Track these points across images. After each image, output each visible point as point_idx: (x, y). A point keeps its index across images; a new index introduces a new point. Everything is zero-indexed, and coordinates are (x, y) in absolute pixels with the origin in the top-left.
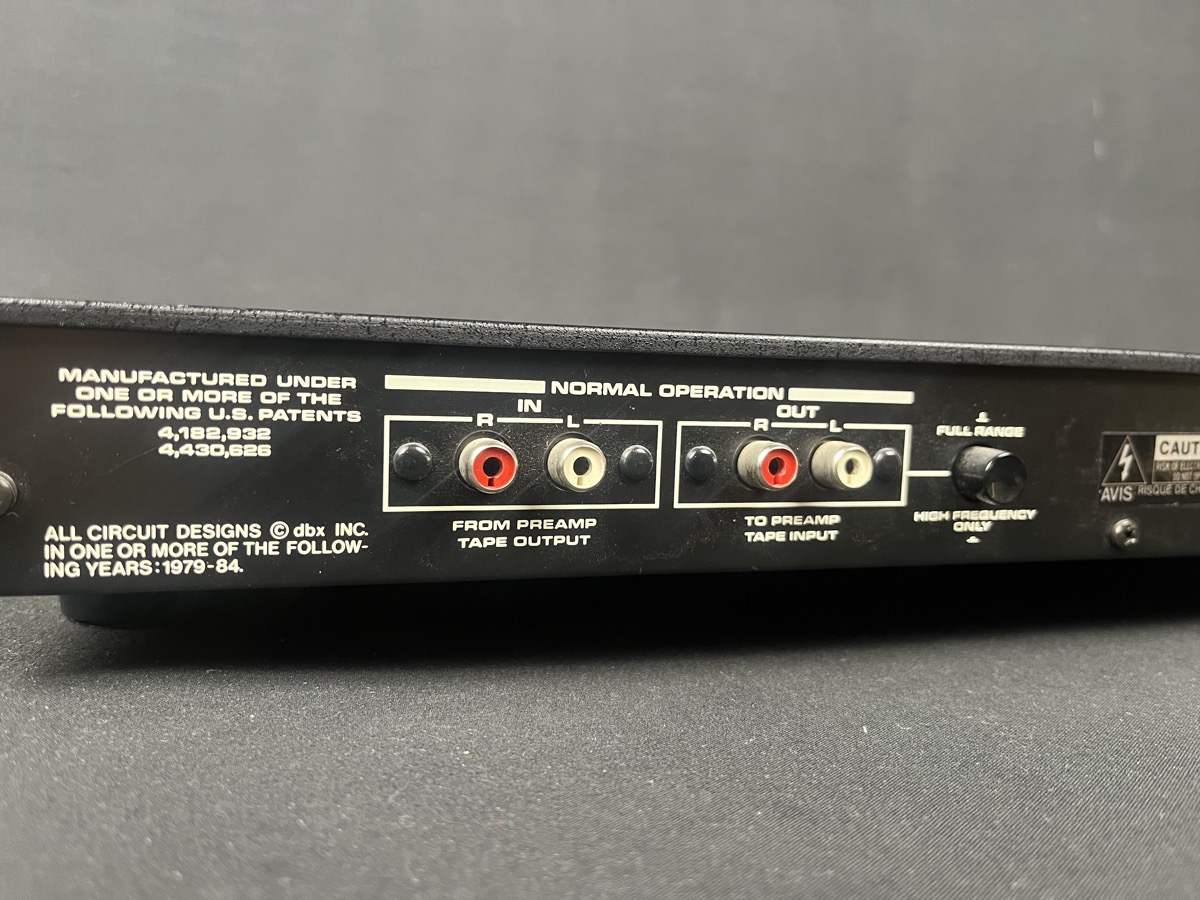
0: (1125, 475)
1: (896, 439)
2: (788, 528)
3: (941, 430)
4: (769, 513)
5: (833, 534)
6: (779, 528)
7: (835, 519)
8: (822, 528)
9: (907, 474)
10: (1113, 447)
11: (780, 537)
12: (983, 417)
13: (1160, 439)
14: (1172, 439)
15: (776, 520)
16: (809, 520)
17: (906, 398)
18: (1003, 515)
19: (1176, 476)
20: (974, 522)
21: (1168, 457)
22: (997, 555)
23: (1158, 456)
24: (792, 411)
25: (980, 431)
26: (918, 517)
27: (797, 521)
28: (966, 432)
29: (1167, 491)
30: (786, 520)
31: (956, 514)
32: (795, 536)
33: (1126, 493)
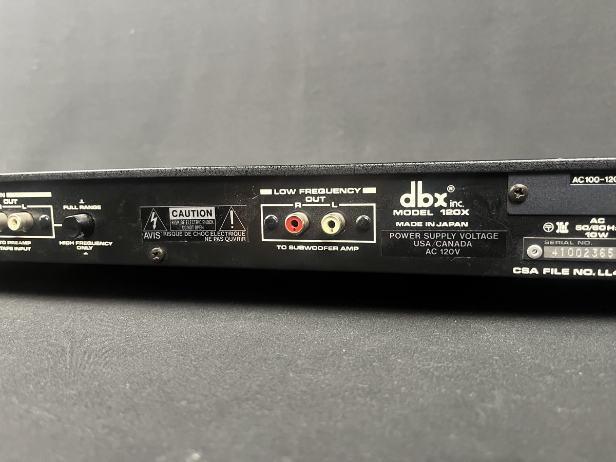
0: (154, 226)
1: (47, 211)
2: (14, 246)
3: (65, 207)
4: (6, 239)
5: (30, 248)
6: (10, 245)
7: (29, 243)
8: (25, 246)
9: (54, 225)
10: (146, 213)
11: (11, 249)
12: (82, 202)
13: (171, 210)
14: (178, 209)
15: (9, 242)
16: (20, 243)
17: (48, 194)
18: (97, 243)
19: (184, 228)
20: (85, 246)
21: (178, 218)
22: (97, 260)
23: (171, 217)
24: (8, 201)
25: (81, 207)
26: (61, 243)
27: (16, 243)
28: (76, 208)
29: (180, 234)
30: (12, 242)
31: (77, 243)
32: (16, 249)
33: (157, 235)
